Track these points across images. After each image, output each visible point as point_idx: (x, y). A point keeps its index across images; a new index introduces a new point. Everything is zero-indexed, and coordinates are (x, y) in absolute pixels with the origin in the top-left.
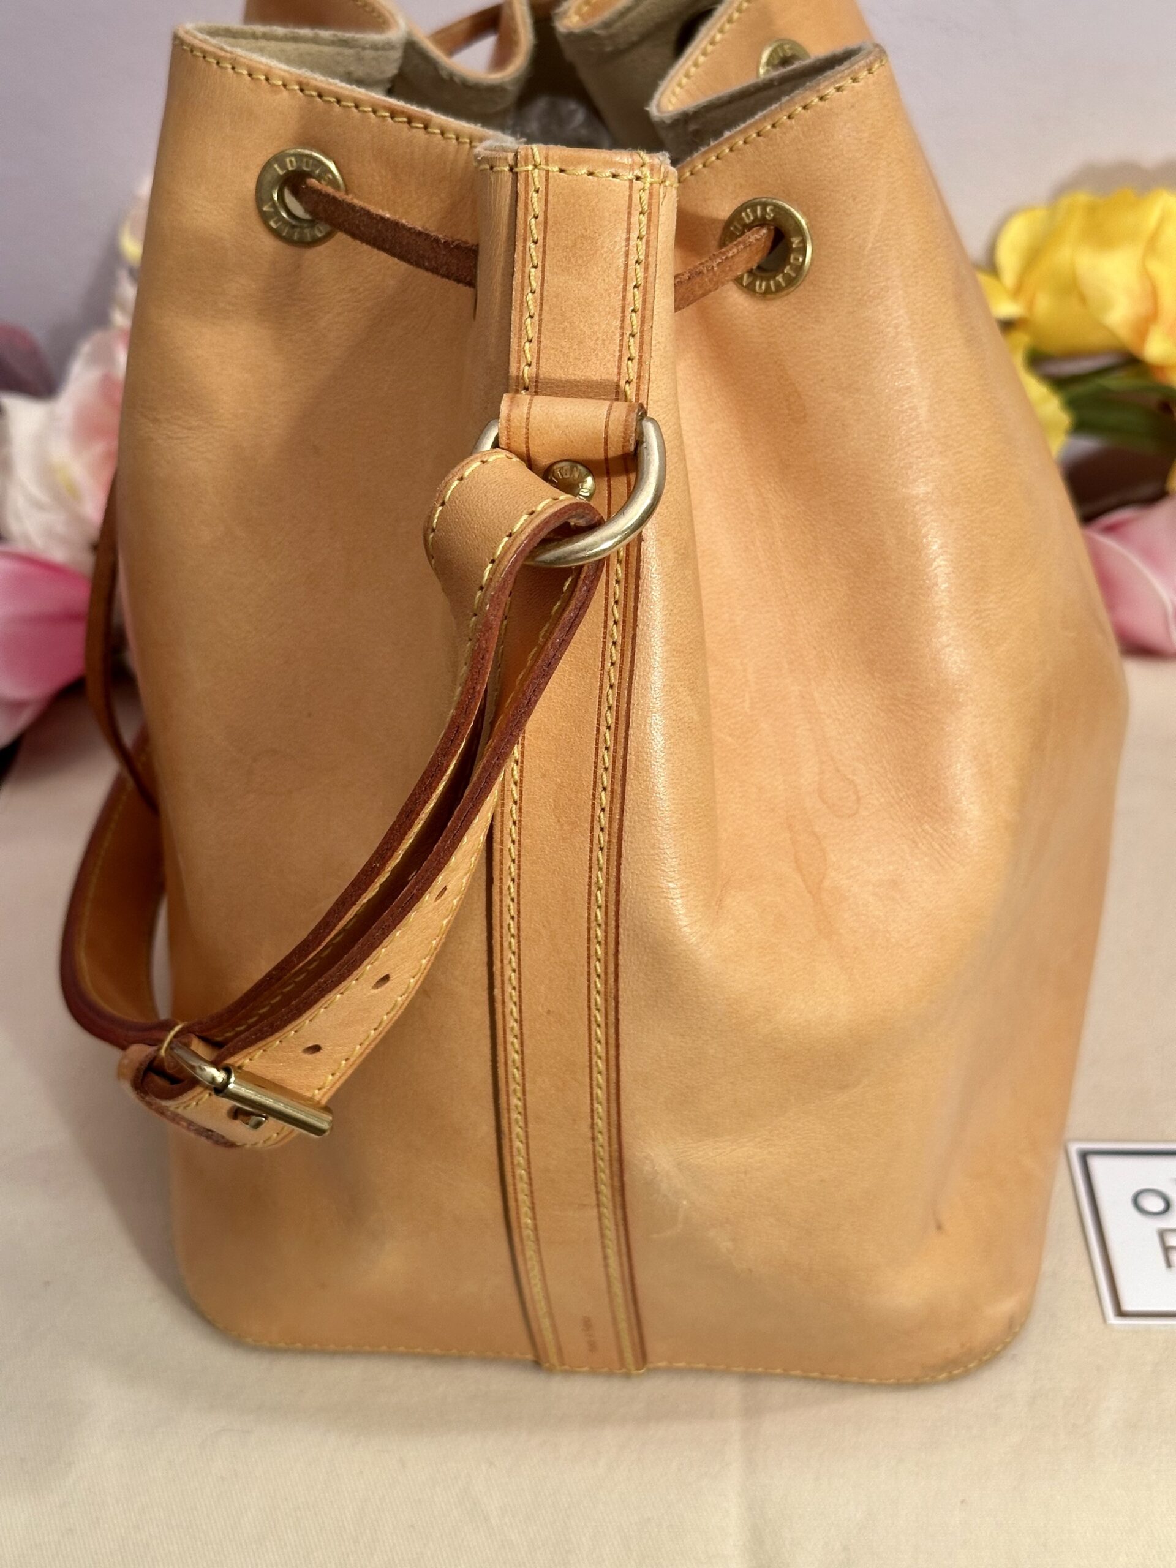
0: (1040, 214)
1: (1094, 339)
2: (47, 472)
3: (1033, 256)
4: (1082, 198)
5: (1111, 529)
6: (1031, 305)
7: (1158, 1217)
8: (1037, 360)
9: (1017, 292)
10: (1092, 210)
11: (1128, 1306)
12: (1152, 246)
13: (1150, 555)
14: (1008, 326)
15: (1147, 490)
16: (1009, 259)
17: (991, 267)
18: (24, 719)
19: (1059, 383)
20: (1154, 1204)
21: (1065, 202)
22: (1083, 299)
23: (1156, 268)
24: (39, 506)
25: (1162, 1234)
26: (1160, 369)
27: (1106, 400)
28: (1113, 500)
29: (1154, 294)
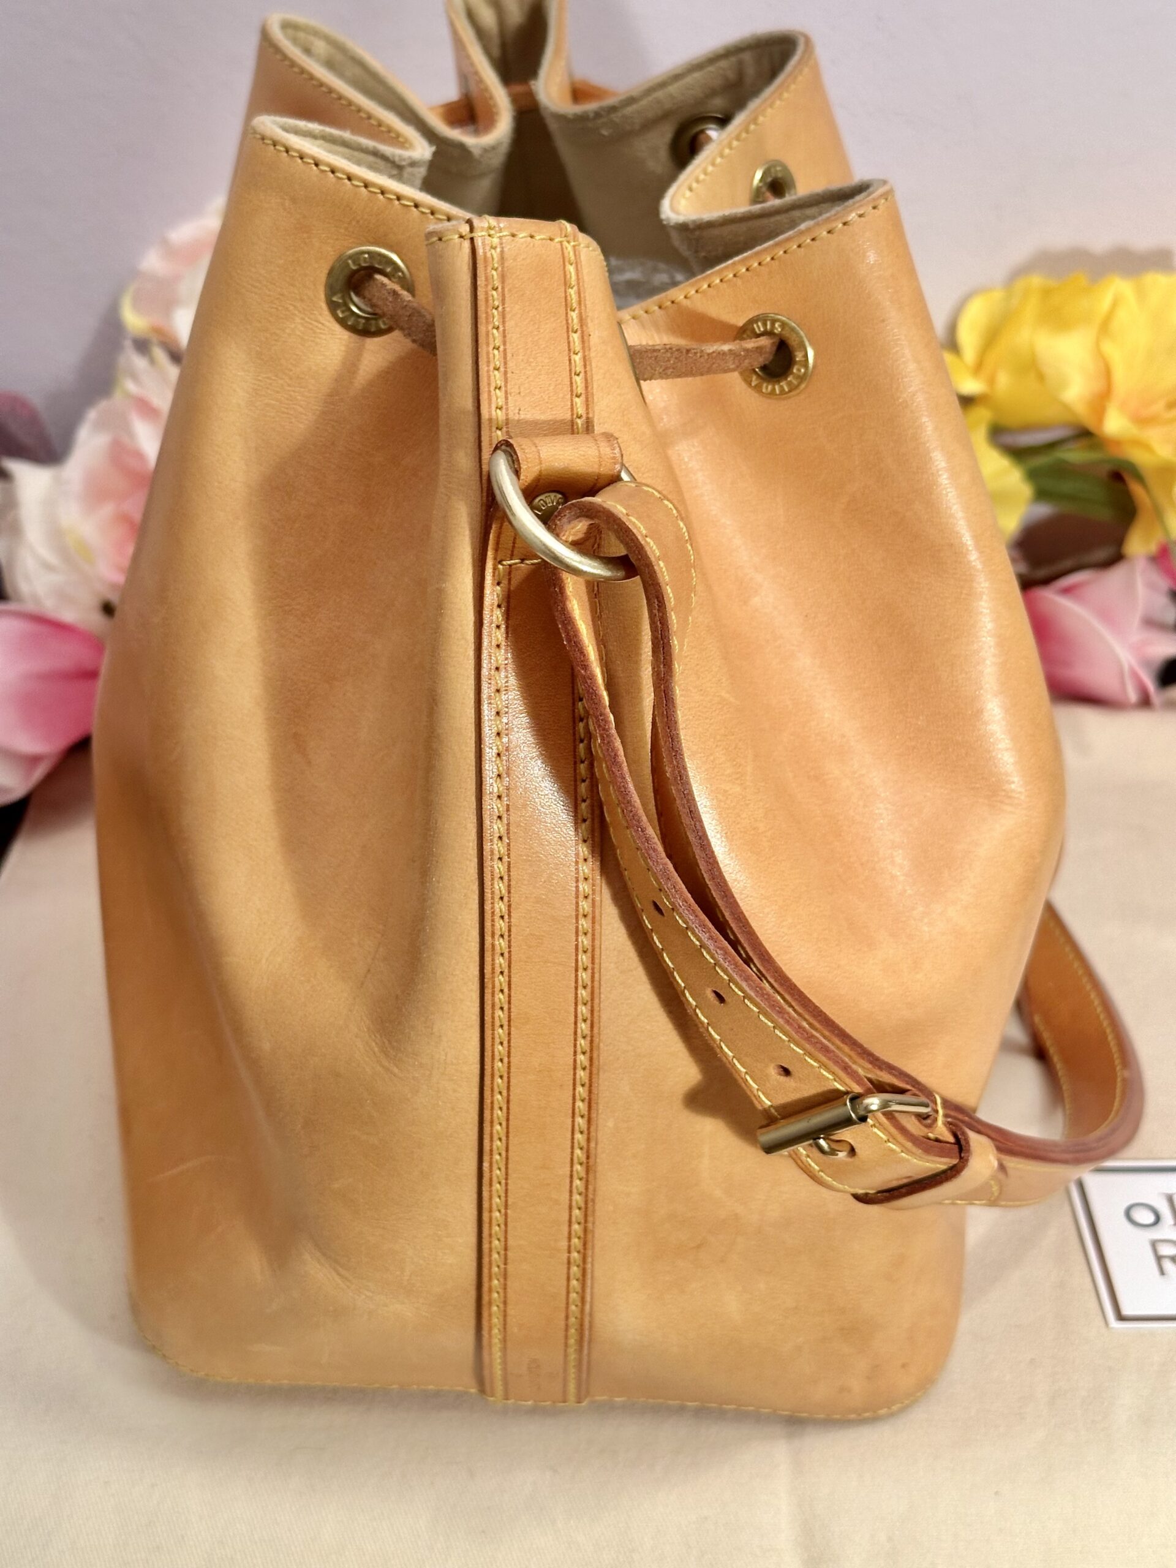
0: (998, 295)
1: (1049, 413)
2: (56, 535)
3: (992, 336)
4: (1036, 281)
5: (1067, 591)
6: (991, 381)
7: (1148, 1229)
8: (998, 434)
9: (978, 368)
10: (1046, 293)
11: (1126, 1311)
12: (1105, 328)
13: (1106, 615)
14: (967, 401)
15: (1101, 554)
16: (969, 338)
17: (952, 345)
18: (39, 772)
19: (1018, 454)
20: (1147, 1217)
21: (1020, 285)
22: (1041, 377)
23: (1110, 349)
24: (48, 567)
25: (1154, 1244)
26: (1117, 443)
27: (1062, 470)
28: (1068, 563)
29: (1107, 373)
